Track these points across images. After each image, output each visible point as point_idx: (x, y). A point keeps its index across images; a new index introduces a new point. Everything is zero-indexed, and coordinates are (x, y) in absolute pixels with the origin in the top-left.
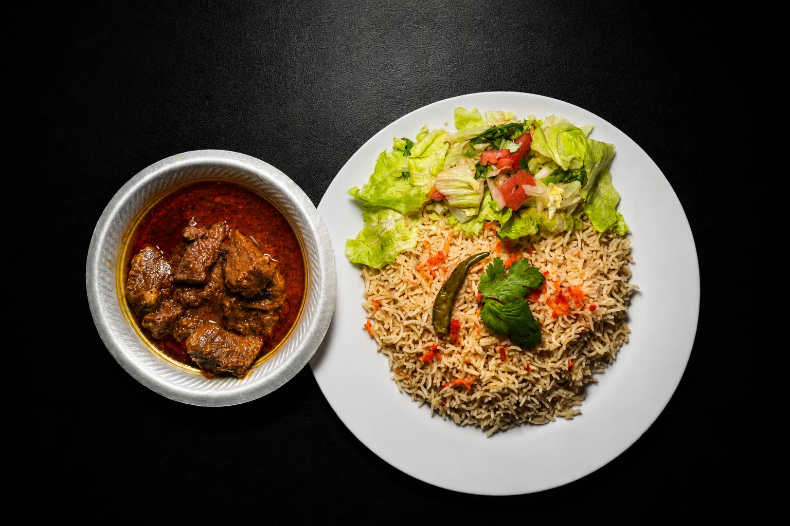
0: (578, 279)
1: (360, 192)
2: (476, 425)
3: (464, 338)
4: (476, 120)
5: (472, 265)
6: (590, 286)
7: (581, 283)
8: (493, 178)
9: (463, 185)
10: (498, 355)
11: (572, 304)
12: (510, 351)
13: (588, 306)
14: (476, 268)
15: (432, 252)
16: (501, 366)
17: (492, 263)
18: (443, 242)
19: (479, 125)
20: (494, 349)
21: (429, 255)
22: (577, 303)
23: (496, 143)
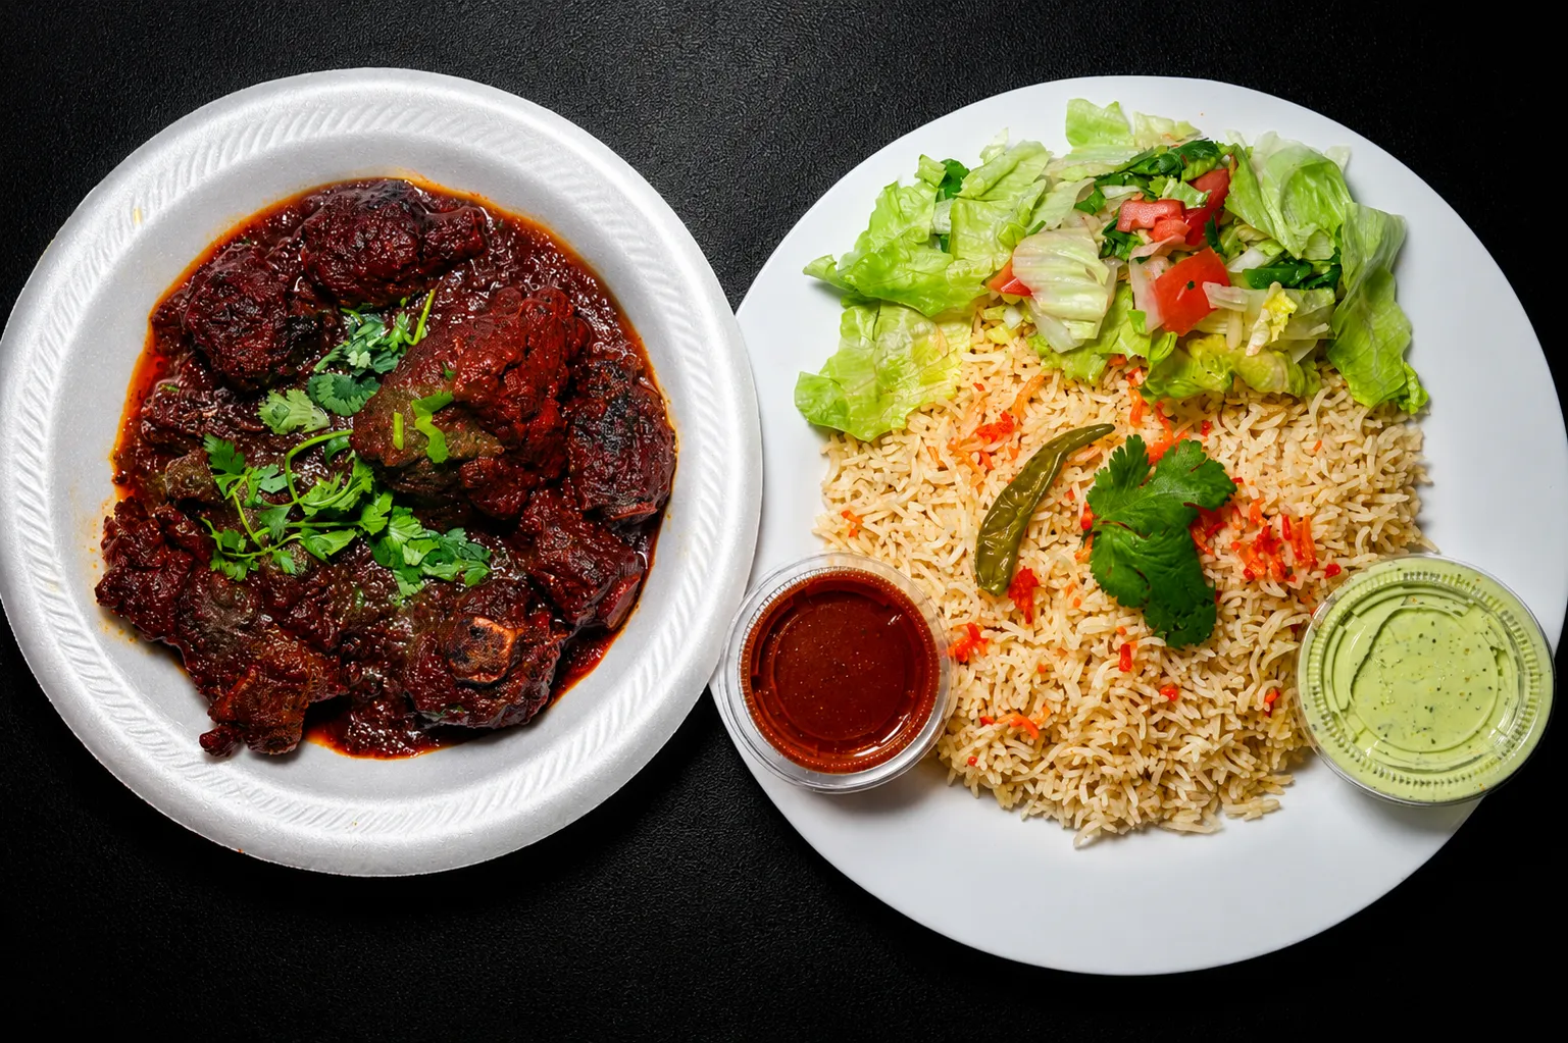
0: (1306, 503)
1: (836, 267)
2: (1046, 816)
3: (1043, 612)
4: (1115, 131)
5: (1076, 447)
6: (1329, 523)
7: (1312, 511)
8: (1141, 260)
9: (1074, 268)
10: (1116, 659)
11: (1289, 558)
12: (1140, 651)
13: (1324, 565)
14: (1083, 456)
15: (990, 412)
16: (1118, 683)
17: (1124, 446)
18: (1016, 390)
19: (1119, 141)
20: (1110, 644)
21: (980, 417)
22: (1299, 556)
23: (1153, 186)
